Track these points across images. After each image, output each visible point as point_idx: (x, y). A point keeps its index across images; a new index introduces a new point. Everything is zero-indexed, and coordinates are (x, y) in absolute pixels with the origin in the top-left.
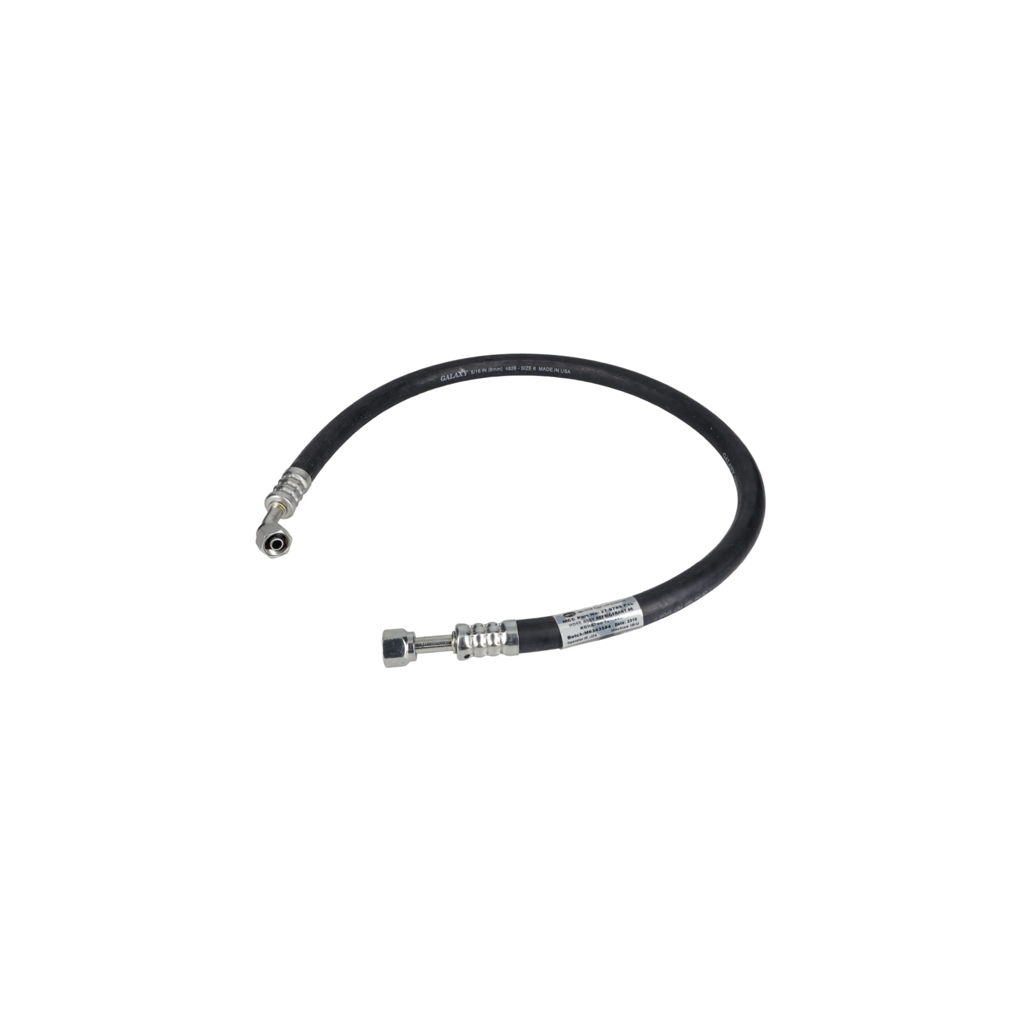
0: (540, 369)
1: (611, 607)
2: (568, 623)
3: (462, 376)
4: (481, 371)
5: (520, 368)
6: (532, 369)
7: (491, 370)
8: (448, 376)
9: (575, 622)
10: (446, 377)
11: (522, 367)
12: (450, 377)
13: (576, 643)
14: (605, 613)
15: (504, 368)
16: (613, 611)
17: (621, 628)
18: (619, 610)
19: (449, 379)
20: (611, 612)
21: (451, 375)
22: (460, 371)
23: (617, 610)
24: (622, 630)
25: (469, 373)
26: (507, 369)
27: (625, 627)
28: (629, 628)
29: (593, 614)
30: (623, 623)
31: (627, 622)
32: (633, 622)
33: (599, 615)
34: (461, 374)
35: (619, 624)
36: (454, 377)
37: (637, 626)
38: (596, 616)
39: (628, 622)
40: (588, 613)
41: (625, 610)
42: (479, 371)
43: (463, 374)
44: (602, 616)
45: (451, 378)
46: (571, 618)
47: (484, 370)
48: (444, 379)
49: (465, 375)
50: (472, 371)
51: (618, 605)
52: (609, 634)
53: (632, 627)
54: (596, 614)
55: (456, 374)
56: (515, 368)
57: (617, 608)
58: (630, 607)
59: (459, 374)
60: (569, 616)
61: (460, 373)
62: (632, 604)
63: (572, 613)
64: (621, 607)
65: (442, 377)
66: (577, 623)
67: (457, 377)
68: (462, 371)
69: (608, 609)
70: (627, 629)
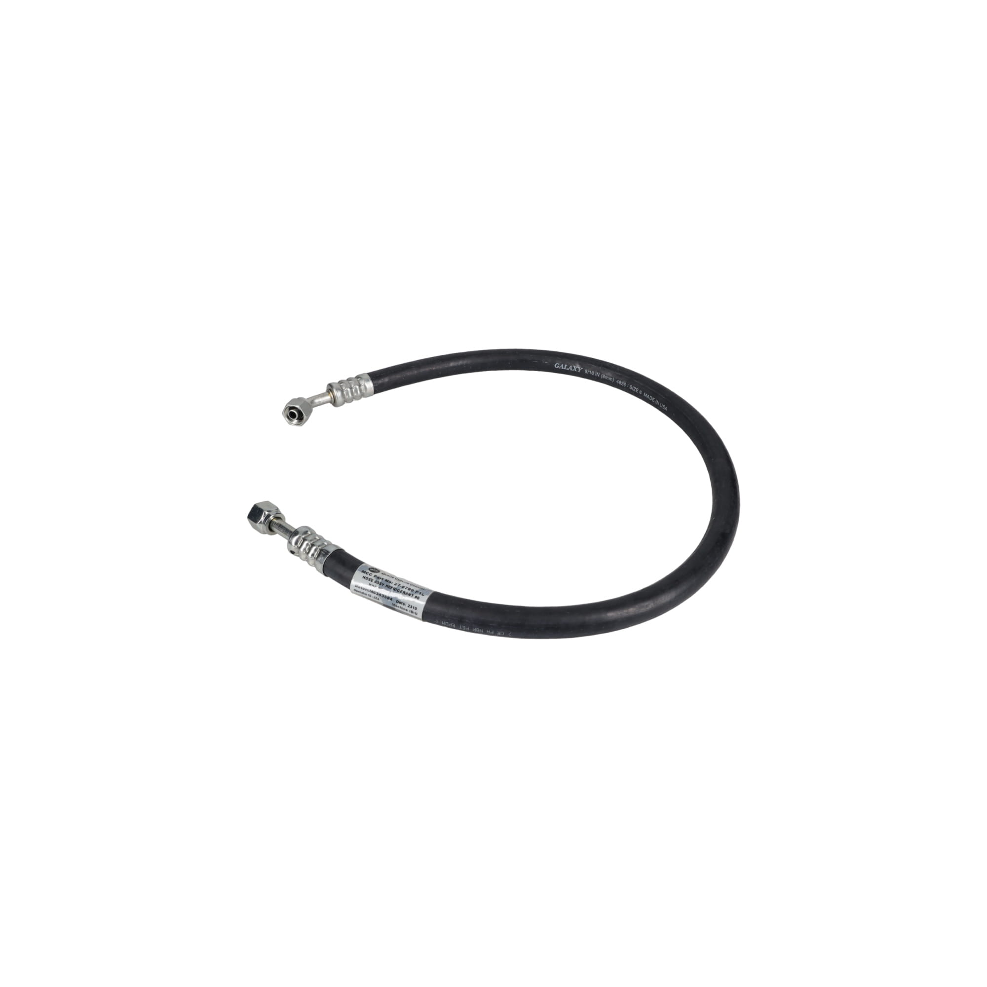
0: (645, 395)
1: (406, 585)
2: (365, 575)
3: (576, 370)
4: (595, 373)
5: (629, 386)
6: (639, 392)
7: (603, 376)
8: (562, 365)
9: (369, 577)
10: (560, 365)
11: (631, 386)
12: (564, 367)
13: (361, 594)
14: (396, 587)
15: (615, 380)
16: (404, 590)
17: (400, 607)
18: (409, 592)
19: (563, 368)
20: (401, 589)
21: (566, 365)
22: (576, 366)
23: (406, 591)
24: (400, 609)
25: (582, 371)
26: (617, 382)
27: (404, 609)
28: (408, 612)
29: (387, 581)
30: (404, 604)
31: (407, 605)
32: (412, 609)
33: (390, 585)
34: (575, 369)
35: (400, 603)
36: (567, 369)
37: (415, 615)
38: (388, 583)
39: (409, 607)
40: (385, 577)
41: (413, 595)
42: (593, 373)
43: (577, 369)
44: (392, 587)
45: (565, 369)
46: (370, 572)
47: (597, 374)
48: (558, 367)
49: (579, 371)
50: (586, 370)
51: (412, 588)
52: (389, 605)
53: (410, 613)
54: (390, 582)
55: (571, 367)
56: (624, 384)
57: (409, 589)
58: (418, 595)
59: (573, 368)
60: (371, 571)
61: (575, 367)
62: (422, 595)
63: (376, 569)
64: (413, 590)
65: (556, 364)
66: (370, 579)
67: (571, 370)
68: (577, 367)
69: (402, 586)
70: (405, 611)
